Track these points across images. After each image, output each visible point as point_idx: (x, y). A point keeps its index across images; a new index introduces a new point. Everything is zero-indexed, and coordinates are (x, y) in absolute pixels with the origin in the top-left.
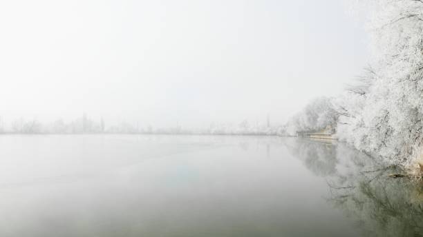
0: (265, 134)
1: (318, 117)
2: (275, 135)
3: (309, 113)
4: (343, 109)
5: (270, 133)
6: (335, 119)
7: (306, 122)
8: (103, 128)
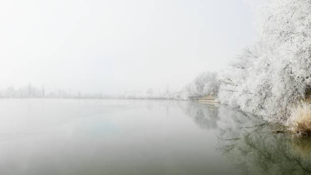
0: (166, 99)
1: (204, 86)
2: (173, 99)
3: (197, 83)
4: (229, 80)
5: (169, 97)
6: (217, 88)
7: (195, 90)
8: (44, 94)
